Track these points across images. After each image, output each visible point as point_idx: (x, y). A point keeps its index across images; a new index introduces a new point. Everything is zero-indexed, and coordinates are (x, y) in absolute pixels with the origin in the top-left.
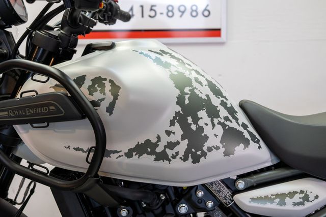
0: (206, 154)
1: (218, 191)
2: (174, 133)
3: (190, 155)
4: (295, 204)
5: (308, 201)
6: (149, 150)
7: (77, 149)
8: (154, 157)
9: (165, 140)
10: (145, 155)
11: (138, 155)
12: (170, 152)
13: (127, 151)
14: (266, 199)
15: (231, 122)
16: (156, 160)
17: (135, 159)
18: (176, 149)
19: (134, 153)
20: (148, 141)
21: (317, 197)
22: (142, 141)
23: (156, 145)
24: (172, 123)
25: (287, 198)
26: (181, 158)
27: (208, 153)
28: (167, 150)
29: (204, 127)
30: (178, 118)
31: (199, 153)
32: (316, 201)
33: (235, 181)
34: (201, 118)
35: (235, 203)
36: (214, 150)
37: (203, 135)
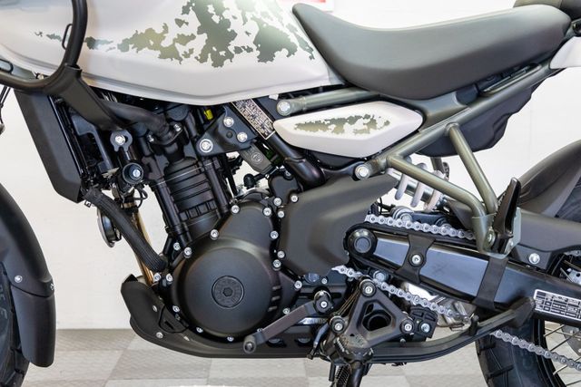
0: (233, 56)
1: (252, 116)
2: (187, 24)
3: (209, 55)
4: (356, 132)
5: (375, 128)
6: (152, 43)
7: (52, 37)
8: (158, 53)
9: (175, 31)
10: (146, 49)
11: (135, 49)
12: (181, 49)
13: (120, 42)
14: (318, 125)
15: (272, 20)
16: (161, 57)
17: (132, 54)
18: (190, 45)
19: (131, 46)
20: (150, 31)
21: (387, 123)
22: (142, 30)
23: (162, 37)
24: (185, 10)
25: (347, 124)
26: (196, 58)
27: (236, 55)
28: (177, 45)
29: (232, 20)
30: (194, 4)
31: (222, 53)
32: (387, 128)
33: (276, 102)
34: (228, 9)
35: (276, 133)
36: (245, 52)
37: (229, 30)
